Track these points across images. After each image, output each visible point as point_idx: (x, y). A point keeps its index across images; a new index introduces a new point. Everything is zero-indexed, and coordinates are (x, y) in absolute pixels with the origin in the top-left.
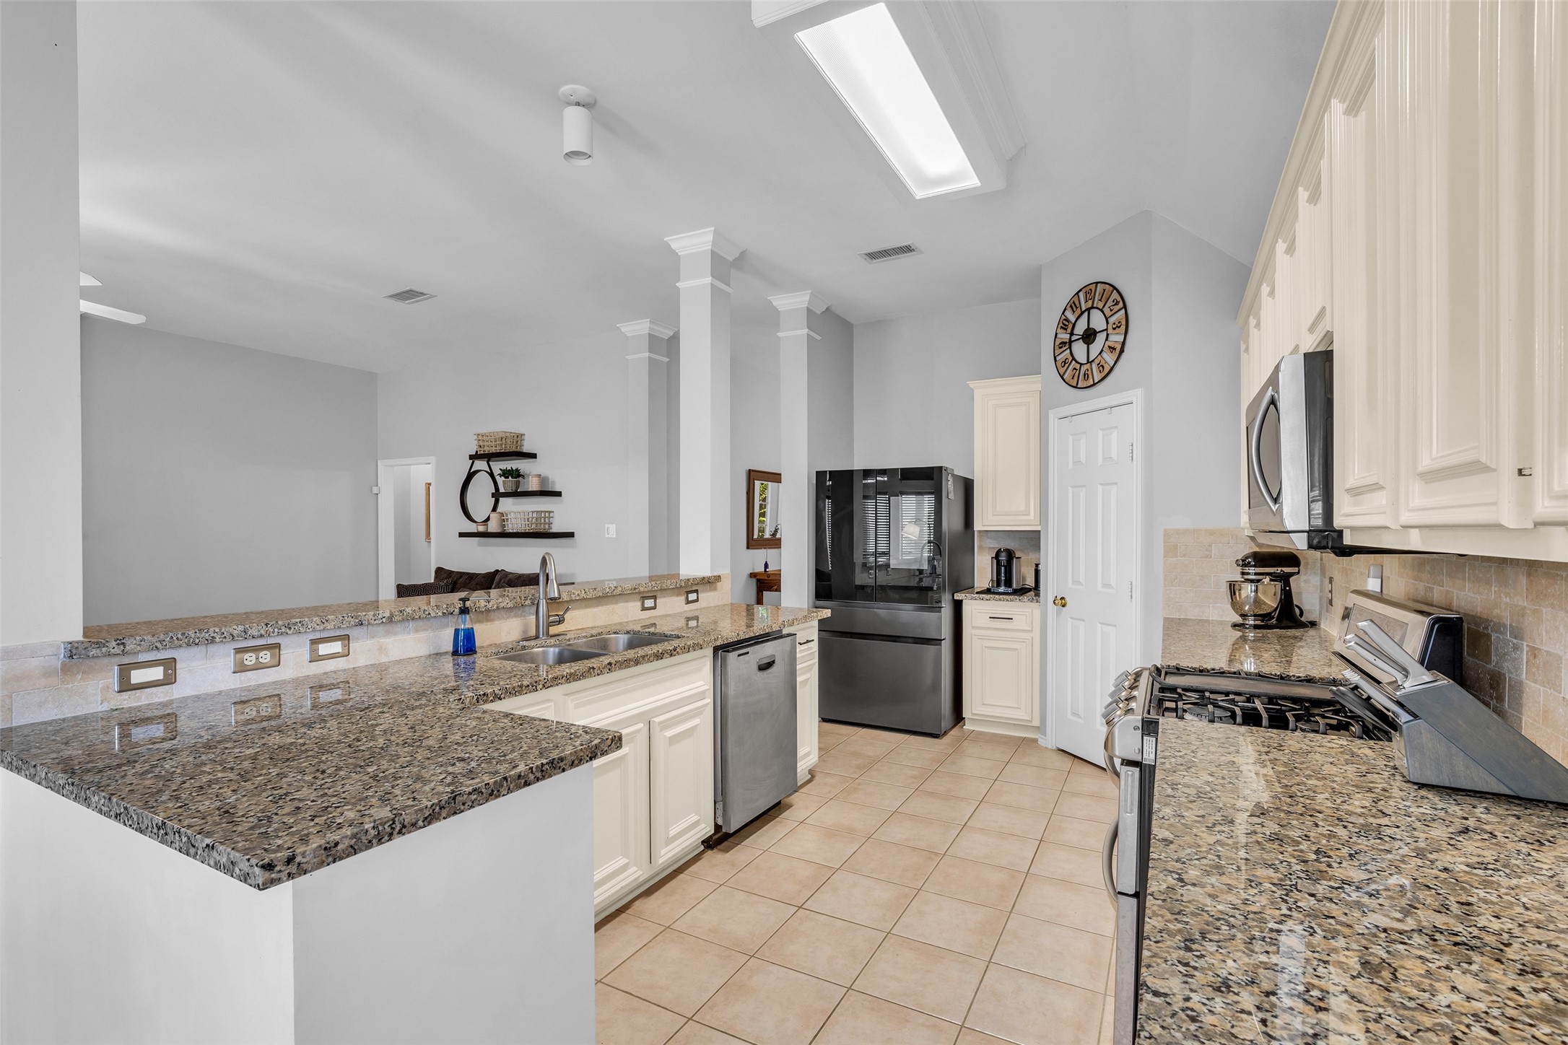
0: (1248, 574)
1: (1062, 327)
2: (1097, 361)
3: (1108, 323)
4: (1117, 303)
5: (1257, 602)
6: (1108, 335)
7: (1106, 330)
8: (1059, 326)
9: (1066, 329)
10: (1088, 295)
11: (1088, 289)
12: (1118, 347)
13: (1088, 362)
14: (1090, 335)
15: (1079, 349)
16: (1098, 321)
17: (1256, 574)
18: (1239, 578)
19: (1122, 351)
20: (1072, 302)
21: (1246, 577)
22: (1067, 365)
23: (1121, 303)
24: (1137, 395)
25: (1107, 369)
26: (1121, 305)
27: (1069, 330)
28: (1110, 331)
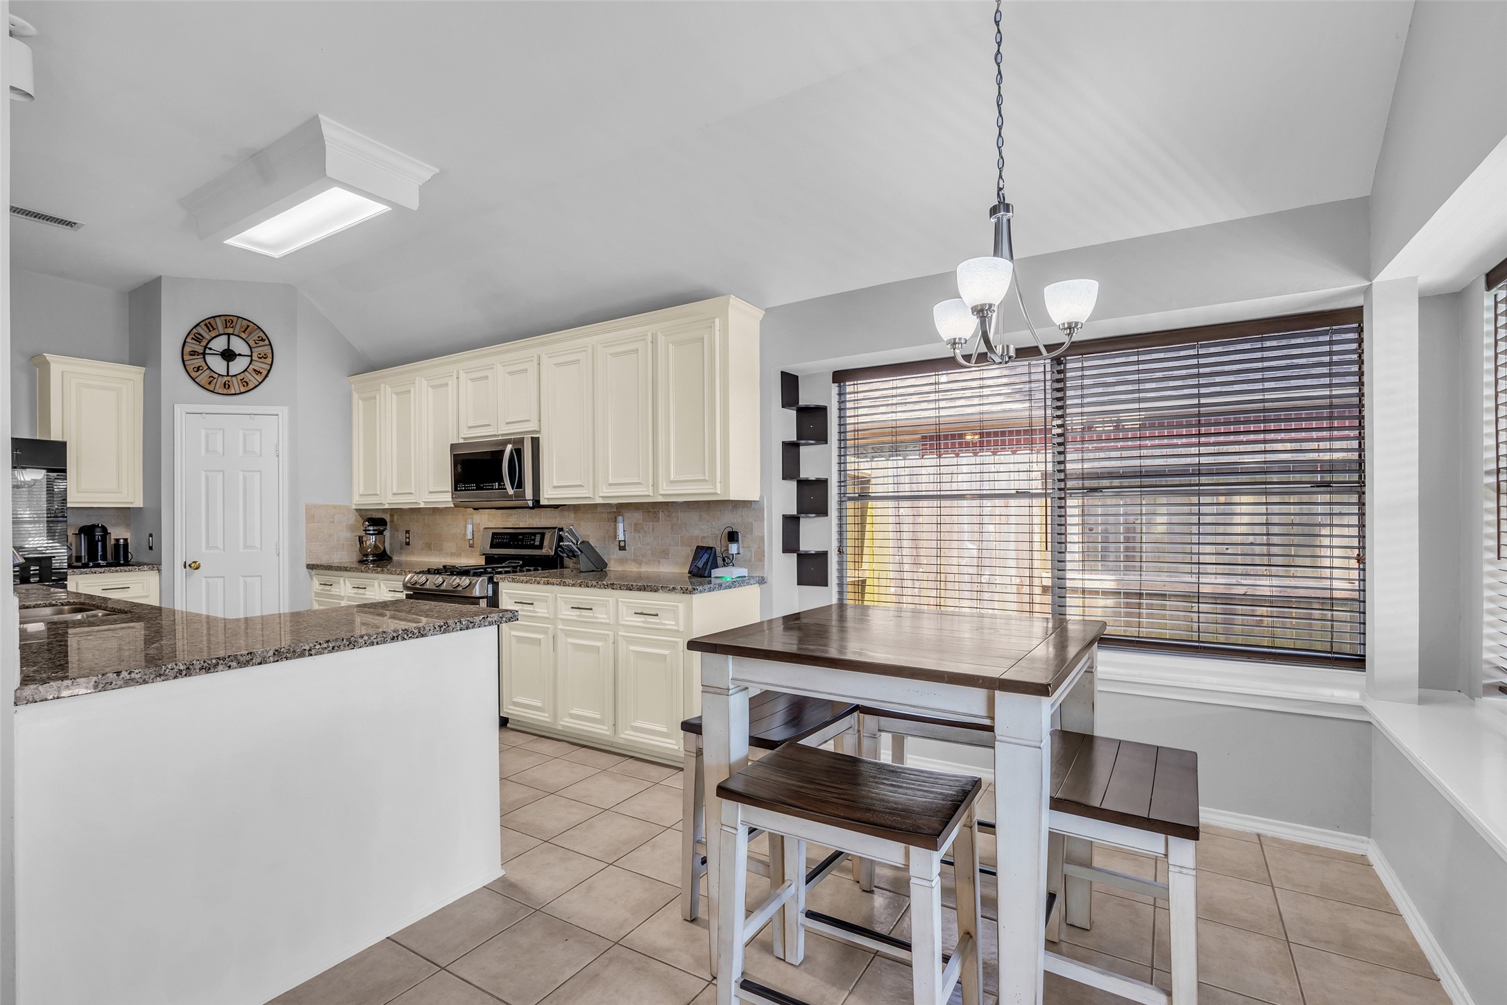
0: (369, 530)
1: (193, 338)
2: (239, 377)
3: (252, 352)
4: (263, 340)
5: (376, 546)
6: (252, 360)
7: (251, 356)
8: (190, 336)
9: (200, 342)
10: (228, 324)
11: (228, 318)
12: (265, 373)
13: (228, 375)
14: (229, 355)
15: (217, 364)
16: (238, 345)
17: (373, 530)
18: (363, 533)
19: (267, 376)
20: (207, 321)
21: (368, 532)
22: (200, 372)
23: (267, 340)
24: (283, 411)
25: (251, 386)
26: (267, 342)
27: (204, 344)
28: (255, 358)
